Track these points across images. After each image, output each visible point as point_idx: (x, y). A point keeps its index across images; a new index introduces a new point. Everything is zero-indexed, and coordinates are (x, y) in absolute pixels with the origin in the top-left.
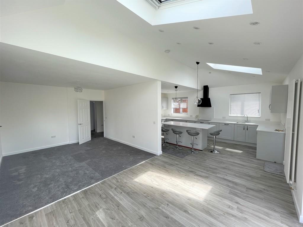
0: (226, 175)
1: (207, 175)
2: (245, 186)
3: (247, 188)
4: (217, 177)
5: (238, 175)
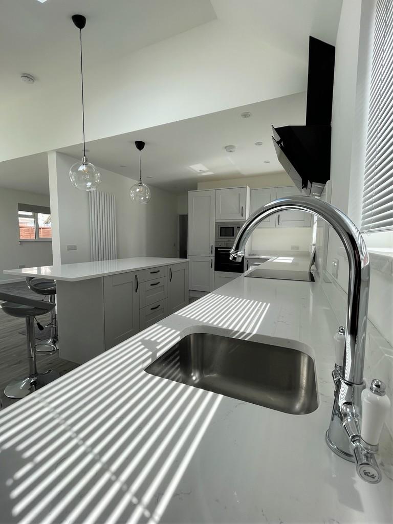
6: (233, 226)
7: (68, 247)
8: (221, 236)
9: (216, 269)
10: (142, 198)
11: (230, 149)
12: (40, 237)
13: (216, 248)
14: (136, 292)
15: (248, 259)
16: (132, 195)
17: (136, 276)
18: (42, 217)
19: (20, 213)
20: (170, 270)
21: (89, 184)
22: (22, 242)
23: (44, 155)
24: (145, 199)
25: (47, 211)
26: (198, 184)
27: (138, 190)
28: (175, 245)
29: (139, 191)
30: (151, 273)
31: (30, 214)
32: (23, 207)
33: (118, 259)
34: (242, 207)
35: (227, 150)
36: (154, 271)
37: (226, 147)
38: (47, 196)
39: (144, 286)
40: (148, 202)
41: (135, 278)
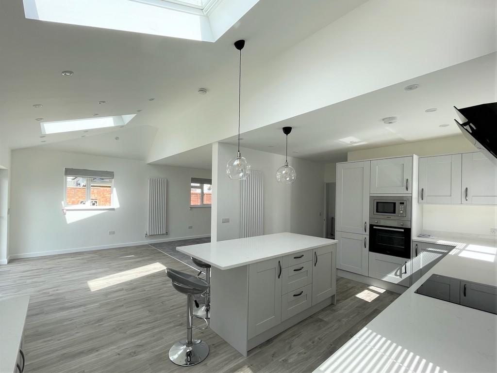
0: (85, 312)
1: (109, 297)
2: (46, 314)
3: (43, 313)
4: (96, 302)
5: (65, 323)
6: (394, 202)
7: (223, 220)
8: (377, 212)
9: (372, 249)
10: (288, 179)
11: (389, 120)
12: (204, 203)
13: (371, 226)
14: (279, 278)
15: (417, 243)
16: (278, 177)
17: (279, 262)
18: (206, 186)
19: (193, 184)
20: (314, 254)
21: (241, 174)
22: (192, 208)
23: (210, 146)
24: (291, 179)
25: (209, 181)
26: (349, 154)
27: (284, 172)
28: (320, 215)
29: (286, 173)
30: (295, 258)
31: (198, 185)
32: (194, 180)
33: (263, 235)
34: (407, 180)
35: (385, 123)
36: (298, 256)
37: (383, 120)
38: (210, 171)
39: (287, 272)
40: (293, 183)
41: (278, 265)
